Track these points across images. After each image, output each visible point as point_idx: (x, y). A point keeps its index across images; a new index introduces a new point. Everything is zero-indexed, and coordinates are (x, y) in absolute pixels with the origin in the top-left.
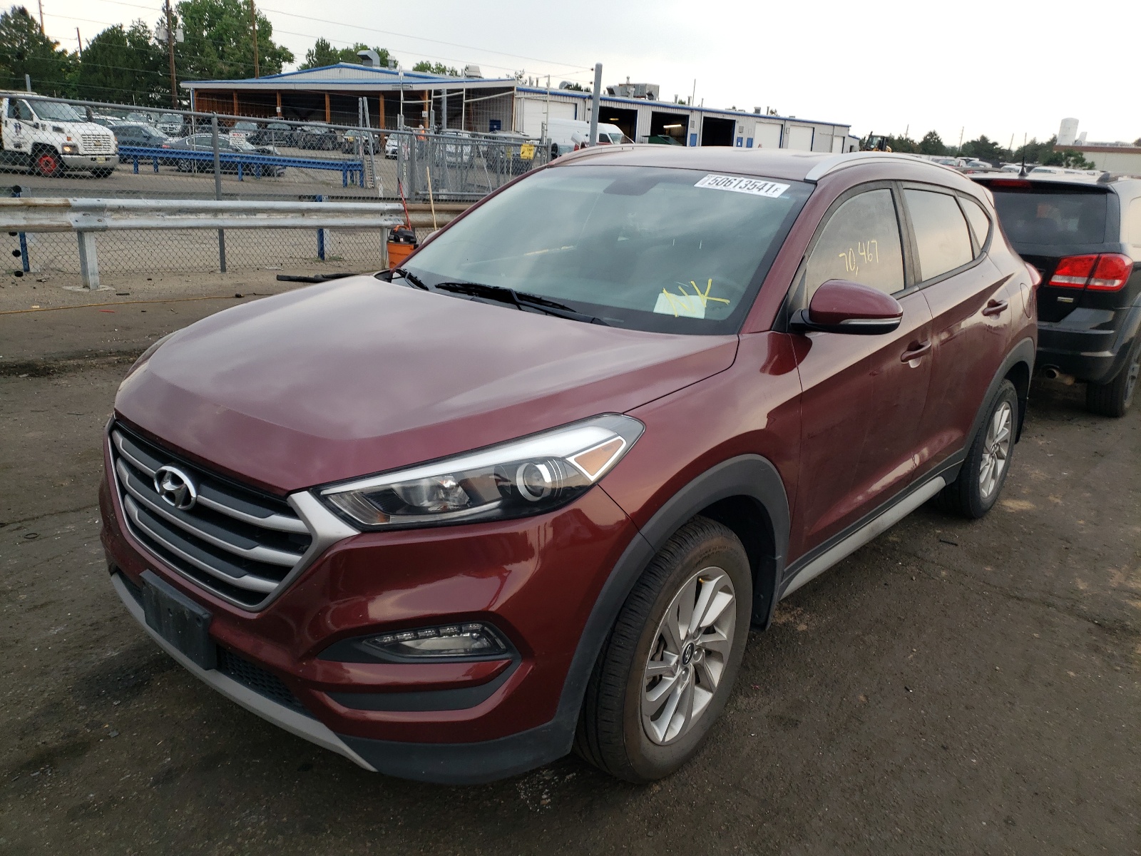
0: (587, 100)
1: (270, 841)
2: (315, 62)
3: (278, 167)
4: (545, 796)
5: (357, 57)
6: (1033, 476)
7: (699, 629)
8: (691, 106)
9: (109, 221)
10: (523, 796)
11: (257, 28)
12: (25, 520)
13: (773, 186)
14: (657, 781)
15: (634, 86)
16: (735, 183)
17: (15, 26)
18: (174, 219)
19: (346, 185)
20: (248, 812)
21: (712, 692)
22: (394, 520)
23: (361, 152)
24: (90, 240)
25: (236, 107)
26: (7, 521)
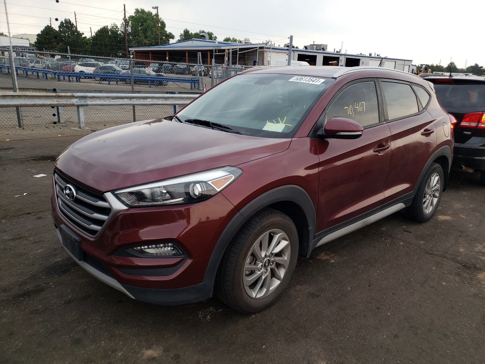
0: (295, 51)
1: (100, 326)
2: (183, 38)
3: (164, 82)
4: (208, 317)
5: (200, 36)
6: (455, 206)
7: (272, 254)
8: (340, 53)
9: (89, 102)
10: (200, 316)
11: (160, 25)
12: (38, 212)
13: (319, 80)
14: (254, 313)
15: (317, 45)
16: (304, 79)
17: (65, 27)
18: (114, 101)
19: (192, 89)
20: (95, 315)
21: (280, 280)
22: (142, 204)
23: (198, 75)
24: (81, 110)
25: (150, 57)
26: (31, 212)
